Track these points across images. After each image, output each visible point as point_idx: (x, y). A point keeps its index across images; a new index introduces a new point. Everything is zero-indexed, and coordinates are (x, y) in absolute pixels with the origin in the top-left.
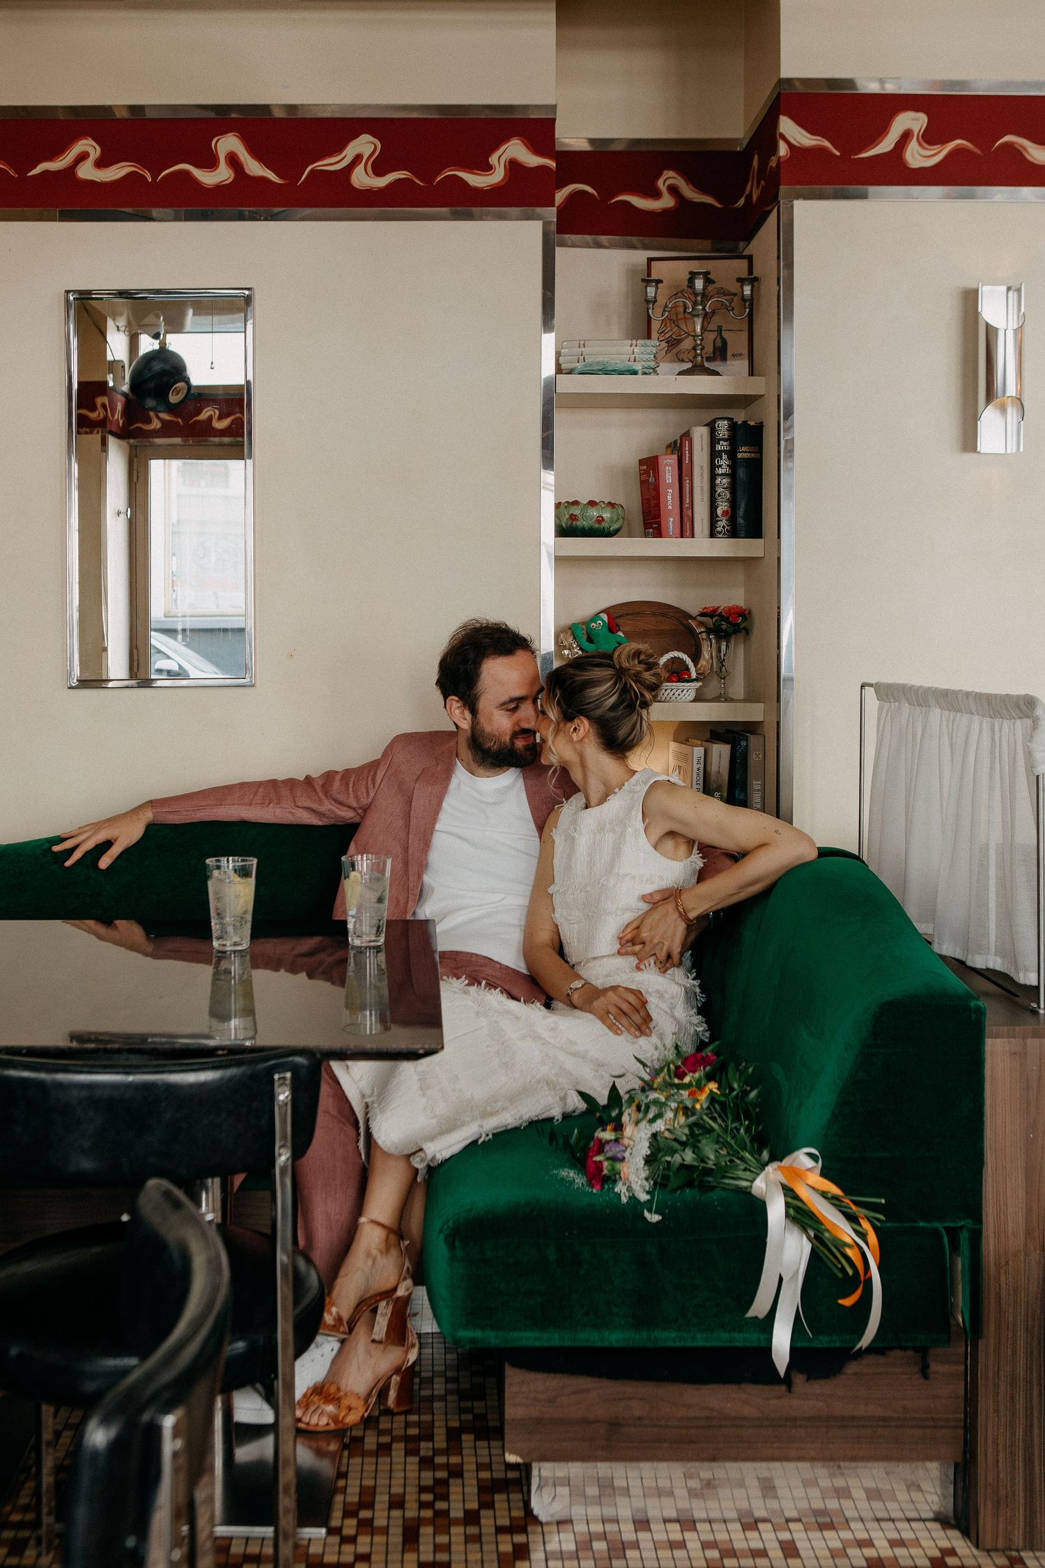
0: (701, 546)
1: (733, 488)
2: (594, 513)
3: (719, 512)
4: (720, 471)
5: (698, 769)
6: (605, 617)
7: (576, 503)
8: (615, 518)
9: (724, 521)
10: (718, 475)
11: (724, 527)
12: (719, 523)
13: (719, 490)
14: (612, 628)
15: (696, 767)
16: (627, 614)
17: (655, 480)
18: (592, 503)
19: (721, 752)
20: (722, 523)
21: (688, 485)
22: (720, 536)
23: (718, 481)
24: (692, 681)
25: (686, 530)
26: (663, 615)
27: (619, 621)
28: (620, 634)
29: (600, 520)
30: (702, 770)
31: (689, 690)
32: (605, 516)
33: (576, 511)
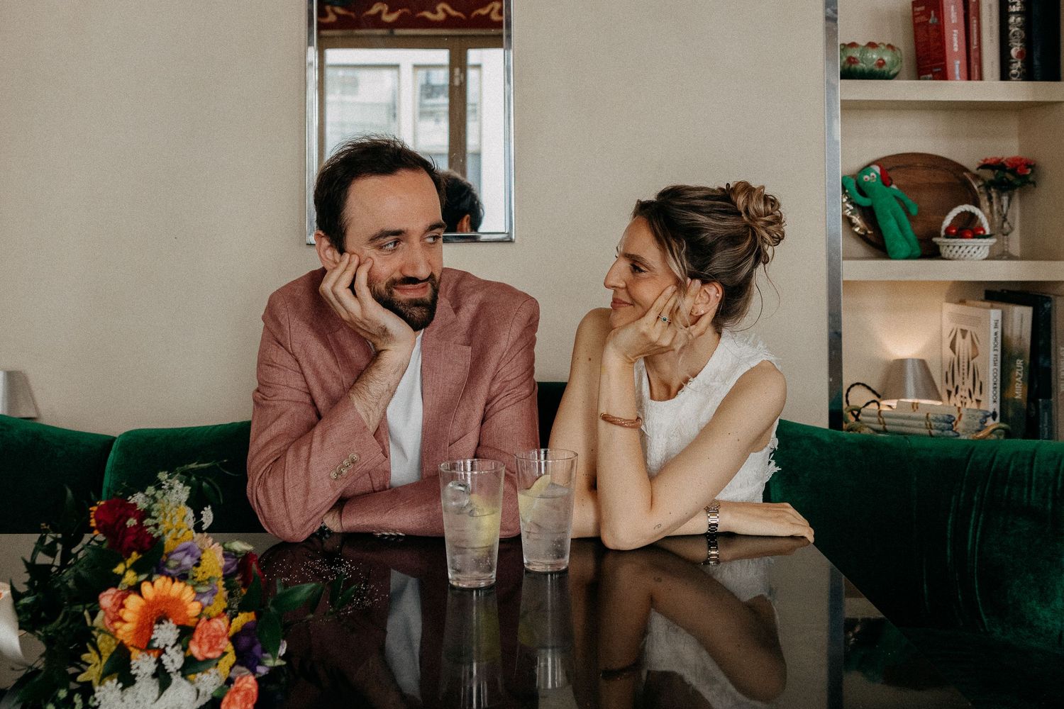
0: (991, 89)
1: (1026, 26)
2: (874, 56)
3: (1014, 52)
4: (1014, 9)
5: (996, 334)
6: (877, 169)
7: (853, 45)
8: (896, 61)
9: (1019, 63)
10: (1012, 13)
11: (1019, 69)
12: (1014, 65)
13: (1013, 30)
14: (886, 180)
15: (993, 330)
16: (898, 167)
17: (939, 20)
18: (872, 45)
19: (1021, 316)
20: (1016, 67)
21: (975, 25)
22: (1015, 79)
23: (1012, 19)
24: (985, 237)
25: (972, 71)
26: (935, 167)
27: (891, 174)
28: (894, 187)
29: (881, 63)
30: (999, 335)
31: (981, 248)
32: (886, 59)
33: (855, 54)
